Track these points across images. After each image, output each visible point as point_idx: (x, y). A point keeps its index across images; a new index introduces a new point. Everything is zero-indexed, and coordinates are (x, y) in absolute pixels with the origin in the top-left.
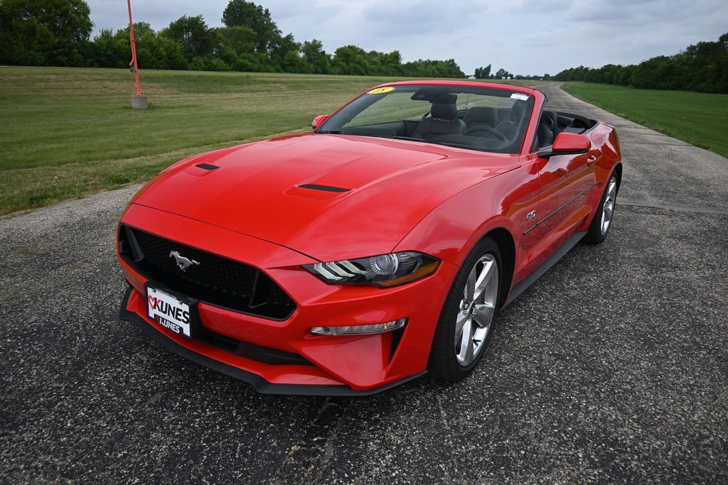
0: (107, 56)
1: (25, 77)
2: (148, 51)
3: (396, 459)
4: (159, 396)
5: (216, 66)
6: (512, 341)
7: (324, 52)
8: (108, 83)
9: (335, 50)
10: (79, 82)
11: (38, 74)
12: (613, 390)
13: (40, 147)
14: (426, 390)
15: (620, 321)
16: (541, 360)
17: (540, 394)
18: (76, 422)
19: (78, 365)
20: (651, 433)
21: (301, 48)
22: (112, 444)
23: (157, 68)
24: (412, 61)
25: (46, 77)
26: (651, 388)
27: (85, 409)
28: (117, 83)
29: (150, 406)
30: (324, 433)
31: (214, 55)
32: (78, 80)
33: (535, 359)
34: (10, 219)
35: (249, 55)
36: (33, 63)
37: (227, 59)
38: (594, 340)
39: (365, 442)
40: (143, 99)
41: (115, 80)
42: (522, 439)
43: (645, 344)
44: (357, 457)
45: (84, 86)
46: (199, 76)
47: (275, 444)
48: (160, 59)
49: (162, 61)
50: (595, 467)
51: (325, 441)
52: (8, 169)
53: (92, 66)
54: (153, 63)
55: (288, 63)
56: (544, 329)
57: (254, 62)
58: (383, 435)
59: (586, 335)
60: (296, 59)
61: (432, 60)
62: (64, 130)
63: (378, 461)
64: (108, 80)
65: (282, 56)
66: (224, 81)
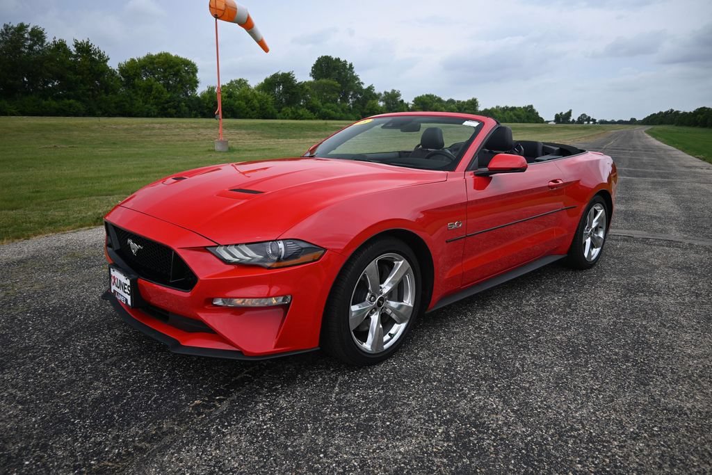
0: (209, 108)
1: (135, 126)
2: (243, 104)
3: (274, 417)
4: (115, 358)
5: (302, 116)
6: (439, 341)
7: (402, 101)
8: (201, 130)
9: (413, 99)
10: (178, 130)
11: (145, 123)
12: (509, 386)
13: (124, 180)
14: (333, 371)
15: (559, 334)
16: (457, 357)
17: (435, 384)
18: (46, 370)
19: (68, 334)
20: (522, 421)
21: (381, 97)
22: (62, 386)
23: (251, 118)
24: (489, 108)
25: (151, 125)
26: (549, 388)
27: (57, 363)
28: (209, 130)
29: (104, 365)
30: (227, 394)
31: (301, 105)
32: (178, 128)
33: (451, 357)
34: (74, 232)
35: (332, 105)
36: (148, 115)
37: (313, 109)
38: (520, 347)
39: (257, 403)
40: (224, 143)
41: (209, 128)
42: (395, 414)
43: (572, 353)
44: (244, 413)
45: (181, 133)
46: (282, 124)
47: (183, 398)
48: (253, 110)
49: (255, 112)
50: (448, 440)
51: (224, 400)
52: (90, 196)
53: (196, 116)
54: (247, 113)
55: (368, 112)
56: (476, 335)
57: (336, 111)
58: (275, 400)
59: (516, 343)
60: (376, 107)
61: (510, 106)
62: (150, 168)
63: (258, 416)
64: (202, 128)
65: (364, 105)
66: (302, 128)
